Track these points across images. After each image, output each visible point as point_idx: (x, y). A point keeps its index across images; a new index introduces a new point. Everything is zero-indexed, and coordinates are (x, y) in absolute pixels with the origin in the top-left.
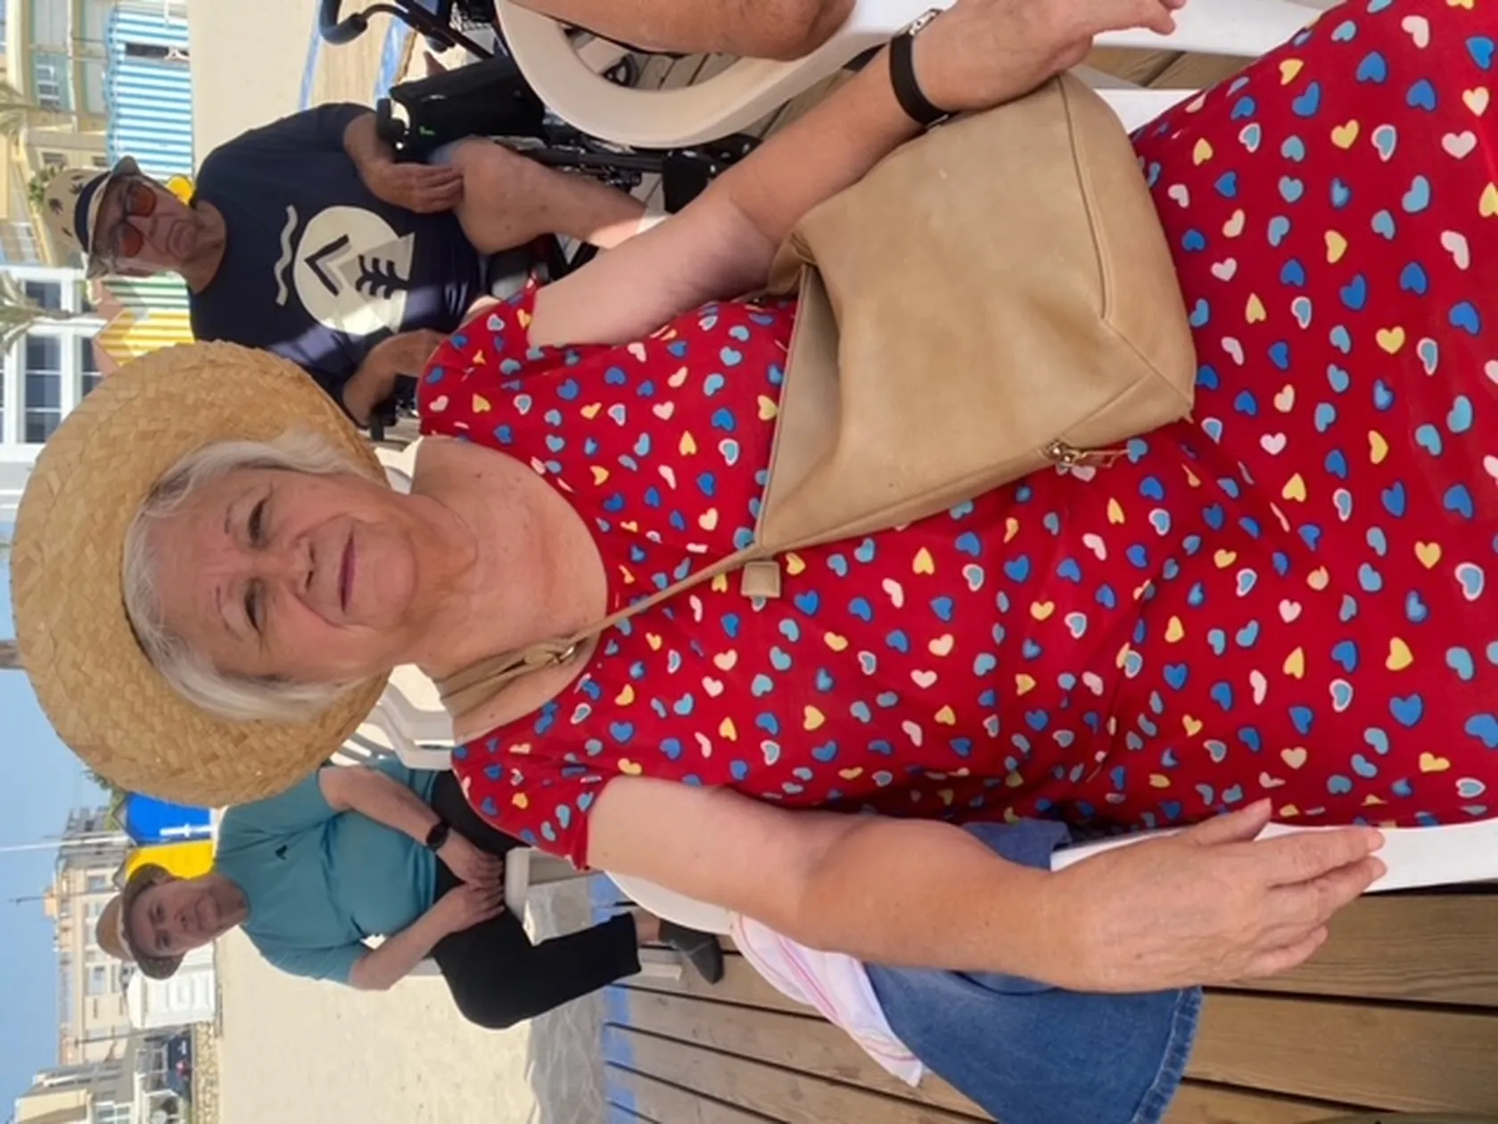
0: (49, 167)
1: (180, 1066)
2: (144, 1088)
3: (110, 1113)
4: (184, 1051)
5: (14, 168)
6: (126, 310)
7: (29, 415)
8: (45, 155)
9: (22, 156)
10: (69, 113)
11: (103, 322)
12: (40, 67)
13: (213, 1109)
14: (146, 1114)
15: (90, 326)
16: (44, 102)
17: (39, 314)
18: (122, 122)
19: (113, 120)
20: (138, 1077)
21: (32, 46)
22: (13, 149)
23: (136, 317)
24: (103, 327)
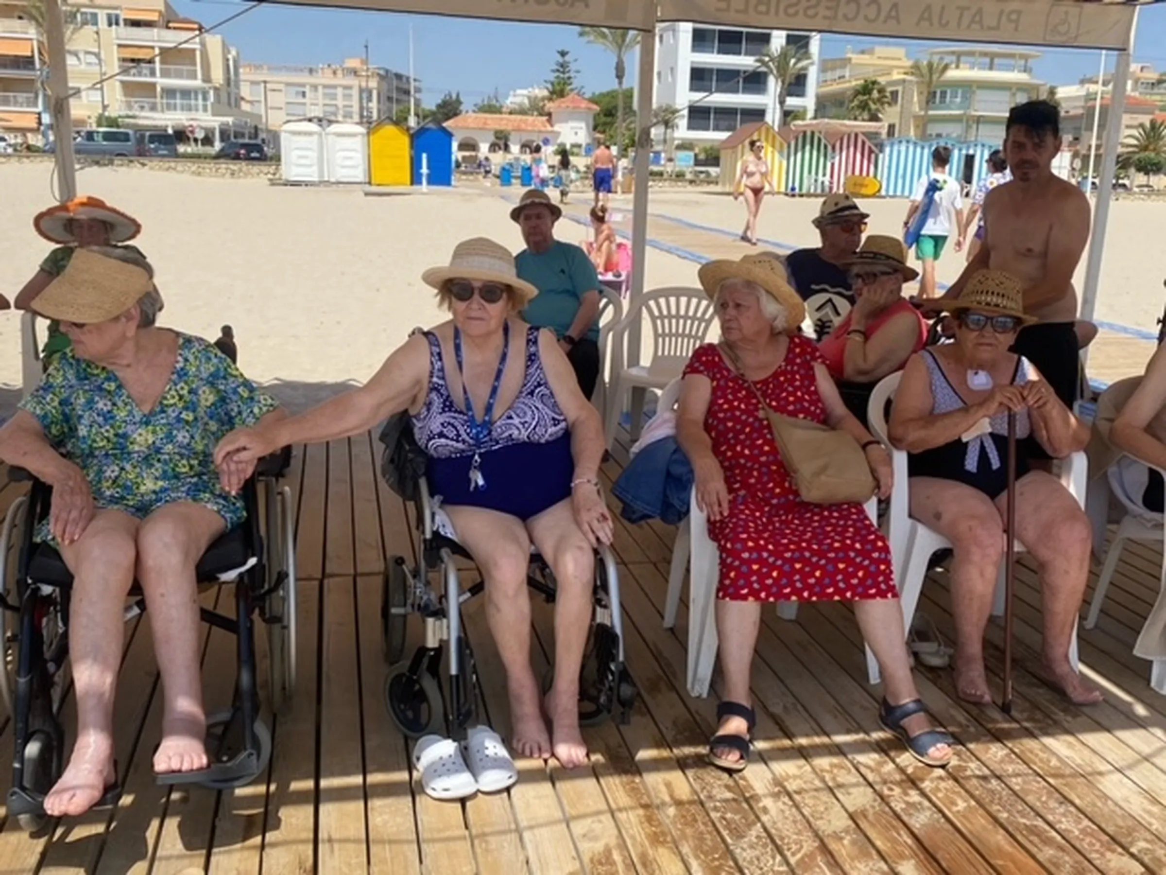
0: (888, 94)
1: (242, 151)
2: (222, 124)
3: (205, 99)
4: (253, 155)
5: (888, 71)
6: (785, 146)
7: (711, 71)
8: (897, 92)
9: (896, 76)
10: (927, 110)
11: (776, 128)
12: (960, 92)
13: (214, 173)
14: (203, 124)
15: (773, 117)
16: (935, 93)
17: (783, 82)
18: (919, 150)
19: (920, 143)
20: (230, 120)
21: (974, 88)
22: (902, 71)
23: (781, 152)
24: (773, 128)
